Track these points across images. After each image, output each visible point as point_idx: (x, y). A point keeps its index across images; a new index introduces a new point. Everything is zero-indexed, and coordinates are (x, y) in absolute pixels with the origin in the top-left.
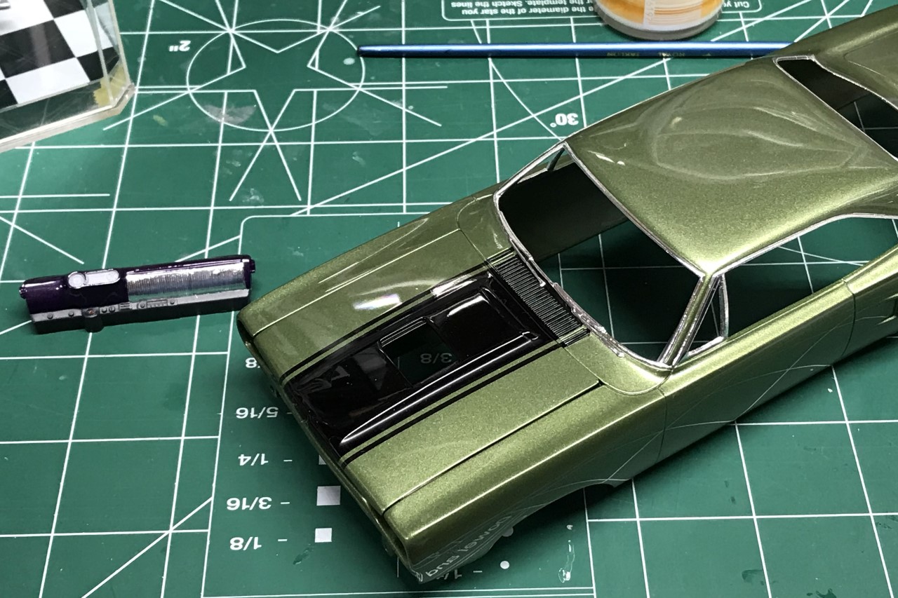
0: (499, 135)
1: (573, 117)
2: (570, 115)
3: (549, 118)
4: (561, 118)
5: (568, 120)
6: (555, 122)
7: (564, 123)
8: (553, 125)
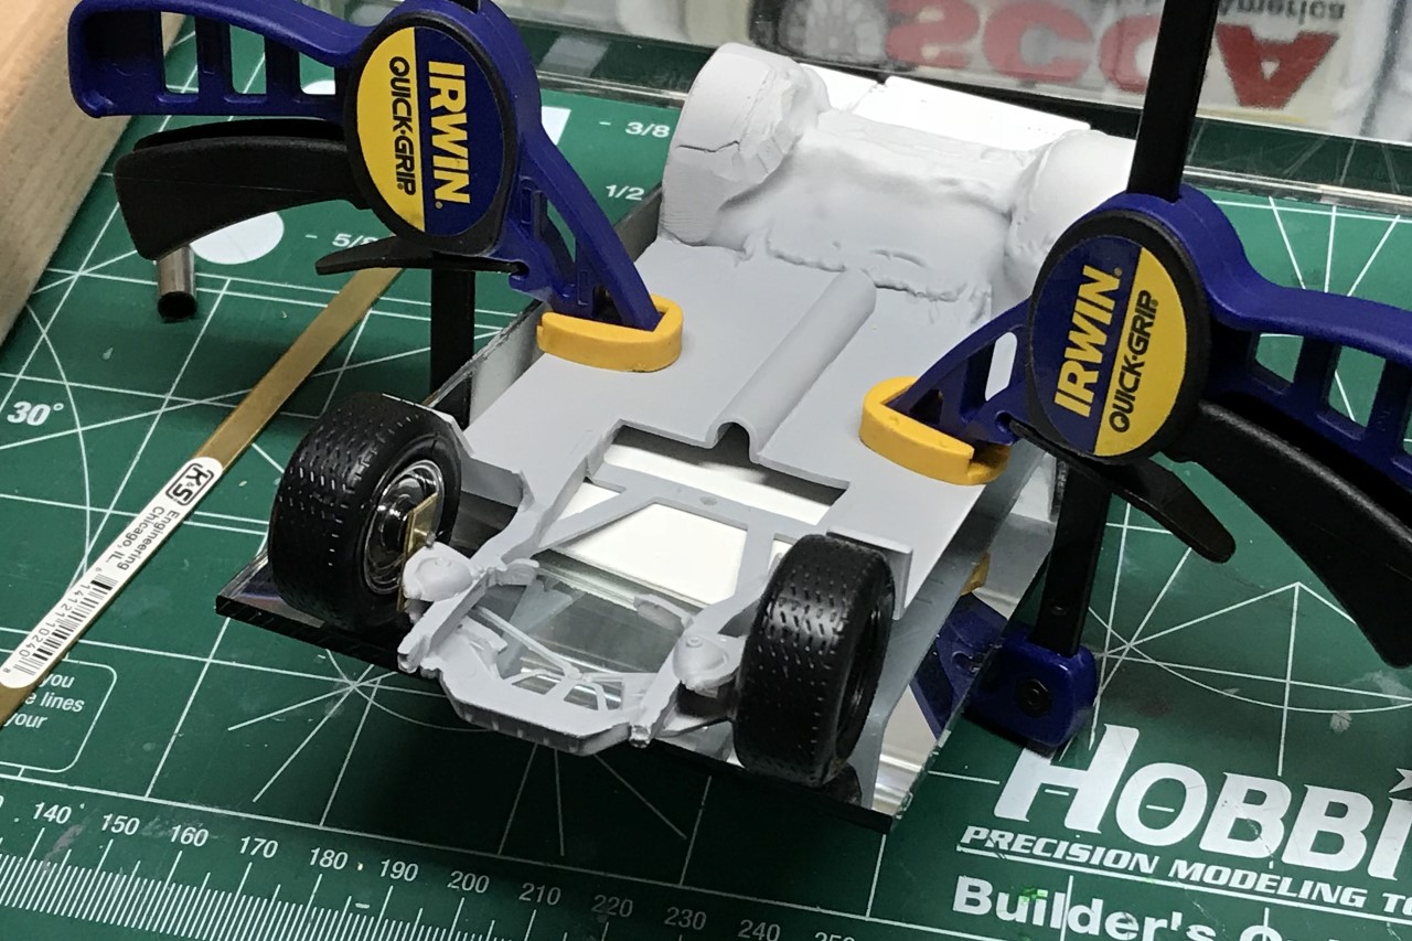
0: (158, 404)
1: (17, 416)
2: (20, 420)
3: (56, 421)
4: (36, 419)
5: (28, 413)
6: (53, 413)
7: (38, 407)
8: (59, 407)
